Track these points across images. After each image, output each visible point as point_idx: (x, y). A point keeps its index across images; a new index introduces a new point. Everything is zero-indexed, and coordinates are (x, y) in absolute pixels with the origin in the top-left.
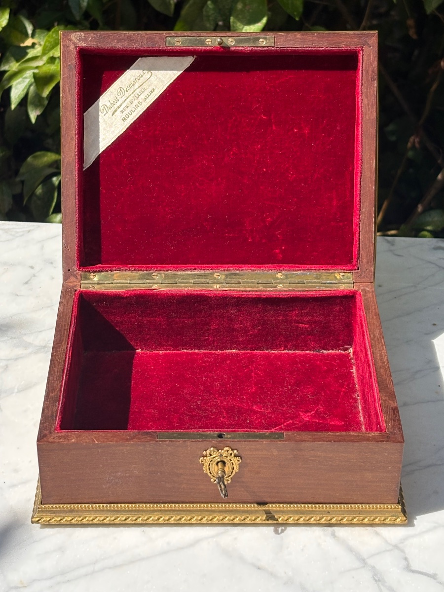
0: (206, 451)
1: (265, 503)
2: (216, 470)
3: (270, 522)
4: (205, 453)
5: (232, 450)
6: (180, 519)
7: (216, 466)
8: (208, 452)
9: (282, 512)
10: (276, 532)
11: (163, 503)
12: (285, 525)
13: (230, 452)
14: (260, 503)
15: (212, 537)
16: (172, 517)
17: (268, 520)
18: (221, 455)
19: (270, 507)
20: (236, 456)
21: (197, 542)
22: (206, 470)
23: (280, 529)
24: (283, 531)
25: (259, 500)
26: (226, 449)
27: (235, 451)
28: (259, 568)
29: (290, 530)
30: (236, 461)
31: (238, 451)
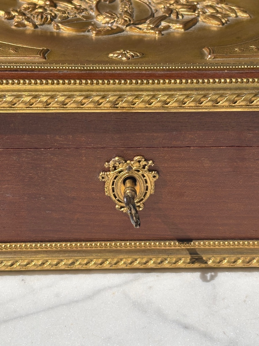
0: (108, 162)
1: (189, 240)
2: (122, 190)
3: (196, 265)
4: (106, 165)
5: (146, 160)
6: (73, 263)
7: (122, 185)
8: (111, 163)
9: (213, 251)
10: (204, 279)
11: (49, 241)
12: (217, 269)
13: (143, 163)
14: (182, 240)
15: (119, 286)
16: (62, 261)
17: (193, 263)
18: (130, 168)
19: (196, 244)
20: (150, 170)
21: (97, 292)
22: (108, 191)
23: (209, 275)
24: (212, 278)
25: (181, 235)
26: (136, 158)
27: (150, 162)
28: (186, 327)
29: (223, 277)
30: (150, 177)
31: (153, 162)
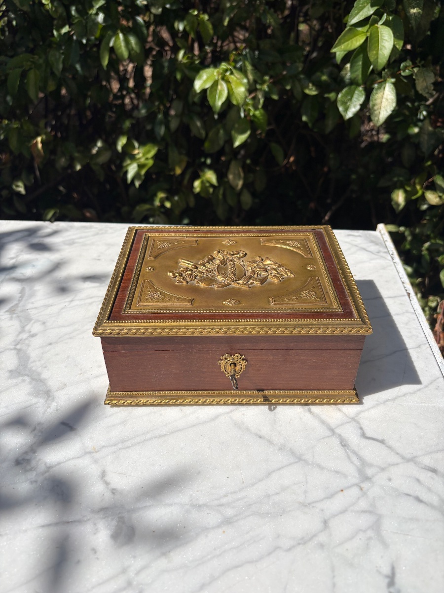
0: (223, 356)
1: (263, 390)
2: (229, 368)
3: (266, 403)
4: (222, 358)
5: (241, 355)
6: (205, 401)
7: (230, 367)
8: (224, 357)
9: (275, 396)
10: (270, 409)
11: (193, 390)
12: (277, 404)
13: (240, 357)
14: (259, 390)
15: (228, 413)
16: (200, 400)
17: (265, 401)
18: (233, 359)
19: (266, 393)
20: (243, 360)
21: (217, 417)
22: (223, 369)
23: (272, 407)
24: (274, 409)
25: (259, 388)
26: (236, 355)
27: (243, 356)
28: (260, 437)
29: (280, 408)
30: (243, 363)
31: (245, 356)
